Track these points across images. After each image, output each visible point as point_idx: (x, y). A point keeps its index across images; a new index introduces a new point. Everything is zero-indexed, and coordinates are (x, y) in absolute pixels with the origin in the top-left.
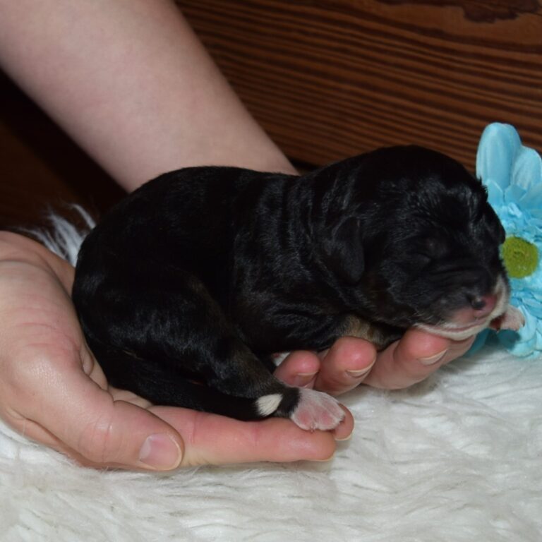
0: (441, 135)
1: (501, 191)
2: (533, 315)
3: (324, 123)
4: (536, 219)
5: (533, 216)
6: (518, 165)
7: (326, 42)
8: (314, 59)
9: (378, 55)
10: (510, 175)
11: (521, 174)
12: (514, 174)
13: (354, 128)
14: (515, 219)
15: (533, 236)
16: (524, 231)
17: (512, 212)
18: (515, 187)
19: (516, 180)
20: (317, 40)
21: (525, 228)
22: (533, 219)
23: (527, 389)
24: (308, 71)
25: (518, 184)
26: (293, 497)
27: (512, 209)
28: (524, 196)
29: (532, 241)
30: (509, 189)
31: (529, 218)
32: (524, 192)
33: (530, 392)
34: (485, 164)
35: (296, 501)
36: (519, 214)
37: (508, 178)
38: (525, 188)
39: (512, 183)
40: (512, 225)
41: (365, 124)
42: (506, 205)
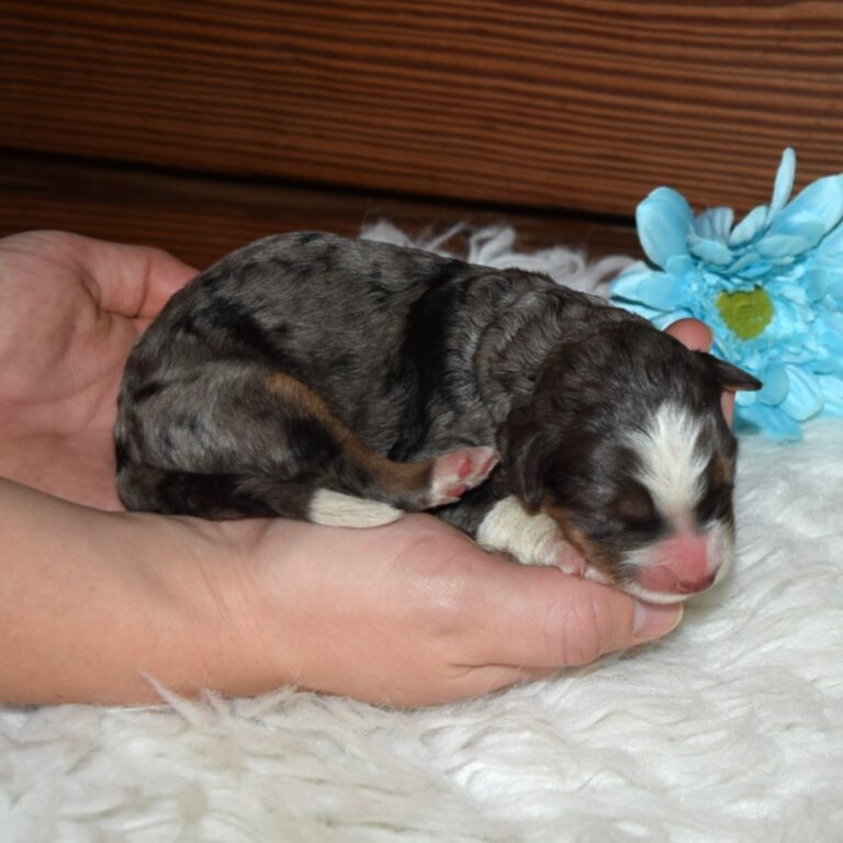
0: (633, 131)
9: (531, 33)
13: (509, 138)
20: (436, 22)
41: (524, 131)
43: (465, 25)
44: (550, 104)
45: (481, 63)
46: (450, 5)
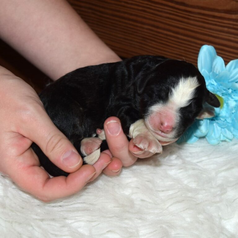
1: (208, 74)
2: (220, 127)
3: (137, 42)
4: (222, 86)
5: (221, 85)
6: (214, 63)
7: (136, 7)
8: (131, 14)
10: (211, 67)
11: (216, 67)
12: (213, 67)
13: (150, 45)
14: (214, 86)
15: (221, 93)
16: (217, 91)
17: (212, 83)
18: (213, 73)
19: (214, 70)
21: (218, 90)
22: (221, 86)
23: (214, 158)
24: (129, 20)
25: (215, 72)
26: (115, 207)
27: (213, 82)
28: (217, 77)
29: (221, 96)
30: (211, 73)
31: (219, 86)
32: (217, 75)
33: (215, 160)
34: (201, 62)
35: (116, 208)
36: (215, 84)
37: (211, 69)
38: (218, 73)
39: (213, 71)
40: (212, 89)
42: (210, 80)
43: (140, 8)
44: (163, 36)
45: (144, 20)
46: (136, 2)
